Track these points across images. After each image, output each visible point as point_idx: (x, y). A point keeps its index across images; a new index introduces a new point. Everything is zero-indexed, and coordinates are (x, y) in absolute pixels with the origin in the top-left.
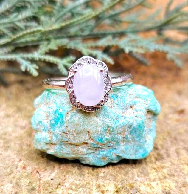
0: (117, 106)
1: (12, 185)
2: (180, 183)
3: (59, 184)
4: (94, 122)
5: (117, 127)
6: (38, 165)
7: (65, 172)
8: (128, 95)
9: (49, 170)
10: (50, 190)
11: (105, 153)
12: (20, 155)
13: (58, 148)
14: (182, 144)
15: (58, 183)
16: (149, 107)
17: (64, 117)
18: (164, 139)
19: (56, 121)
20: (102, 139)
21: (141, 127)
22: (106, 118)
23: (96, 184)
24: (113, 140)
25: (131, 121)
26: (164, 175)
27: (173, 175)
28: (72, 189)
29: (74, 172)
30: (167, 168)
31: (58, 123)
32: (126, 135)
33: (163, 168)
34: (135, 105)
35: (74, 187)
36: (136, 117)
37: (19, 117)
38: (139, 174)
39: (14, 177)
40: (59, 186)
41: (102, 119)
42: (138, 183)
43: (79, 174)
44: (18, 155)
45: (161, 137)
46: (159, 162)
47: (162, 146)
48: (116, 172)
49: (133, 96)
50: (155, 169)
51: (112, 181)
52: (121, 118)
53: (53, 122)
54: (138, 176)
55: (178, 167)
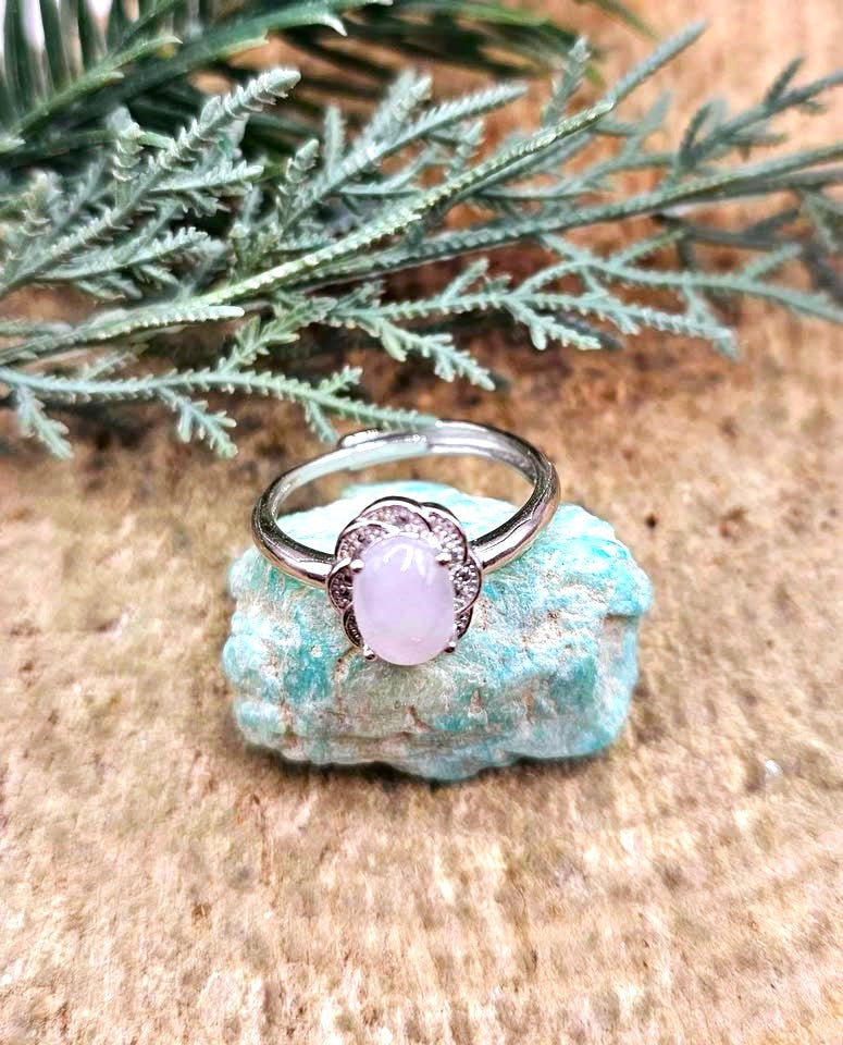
0: (503, 618)
1: (176, 858)
2: (714, 831)
3: (327, 848)
4: (428, 682)
5: (503, 685)
6: (255, 775)
7: (342, 803)
8: (538, 580)
9: (292, 793)
10: (298, 873)
11: (469, 751)
12: (194, 734)
13: (316, 746)
14: (726, 665)
15: (323, 844)
16: (609, 608)
17: (329, 672)
18: (670, 648)
19: (302, 680)
20: (456, 723)
21: (585, 677)
22: (468, 665)
23: (443, 845)
24: (493, 719)
25: (552, 664)
26: (663, 799)
27: (692, 802)
28: (365, 867)
29: (371, 800)
30: (672, 771)
31: (309, 686)
32: (536, 701)
33: (660, 771)
34: (563, 609)
35: (372, 861)
36: (569, 646)
37: (182, 570)
38: (583, 799)
39: (182, 829)
40: (328, 855)
41: (453, 668)
42: (579, 837)
43: (387, 809)
44: (190, 734)
45: (660, 641)
46: (649, 746)
47: (661, 679)
48: (506, 796)
49: (554, 580)
50: (633, 777)
51: (495, 832)
52: (518, 655)
53: (294, 680)
54: (579, 808)
55: (710, 764)
